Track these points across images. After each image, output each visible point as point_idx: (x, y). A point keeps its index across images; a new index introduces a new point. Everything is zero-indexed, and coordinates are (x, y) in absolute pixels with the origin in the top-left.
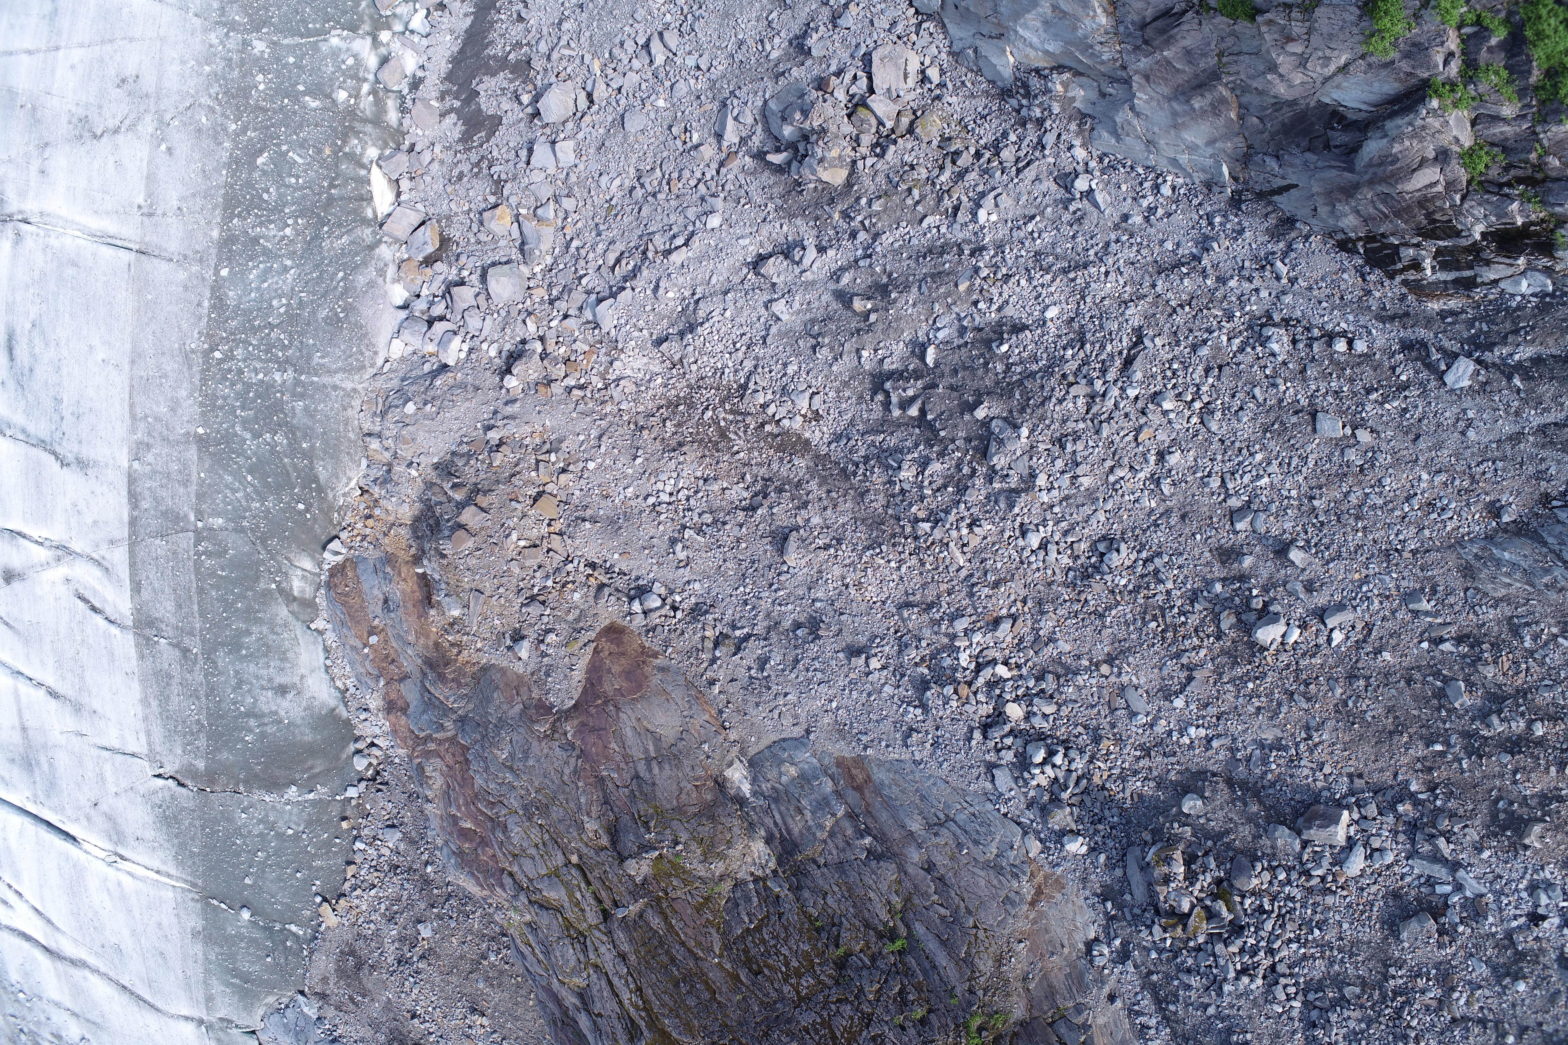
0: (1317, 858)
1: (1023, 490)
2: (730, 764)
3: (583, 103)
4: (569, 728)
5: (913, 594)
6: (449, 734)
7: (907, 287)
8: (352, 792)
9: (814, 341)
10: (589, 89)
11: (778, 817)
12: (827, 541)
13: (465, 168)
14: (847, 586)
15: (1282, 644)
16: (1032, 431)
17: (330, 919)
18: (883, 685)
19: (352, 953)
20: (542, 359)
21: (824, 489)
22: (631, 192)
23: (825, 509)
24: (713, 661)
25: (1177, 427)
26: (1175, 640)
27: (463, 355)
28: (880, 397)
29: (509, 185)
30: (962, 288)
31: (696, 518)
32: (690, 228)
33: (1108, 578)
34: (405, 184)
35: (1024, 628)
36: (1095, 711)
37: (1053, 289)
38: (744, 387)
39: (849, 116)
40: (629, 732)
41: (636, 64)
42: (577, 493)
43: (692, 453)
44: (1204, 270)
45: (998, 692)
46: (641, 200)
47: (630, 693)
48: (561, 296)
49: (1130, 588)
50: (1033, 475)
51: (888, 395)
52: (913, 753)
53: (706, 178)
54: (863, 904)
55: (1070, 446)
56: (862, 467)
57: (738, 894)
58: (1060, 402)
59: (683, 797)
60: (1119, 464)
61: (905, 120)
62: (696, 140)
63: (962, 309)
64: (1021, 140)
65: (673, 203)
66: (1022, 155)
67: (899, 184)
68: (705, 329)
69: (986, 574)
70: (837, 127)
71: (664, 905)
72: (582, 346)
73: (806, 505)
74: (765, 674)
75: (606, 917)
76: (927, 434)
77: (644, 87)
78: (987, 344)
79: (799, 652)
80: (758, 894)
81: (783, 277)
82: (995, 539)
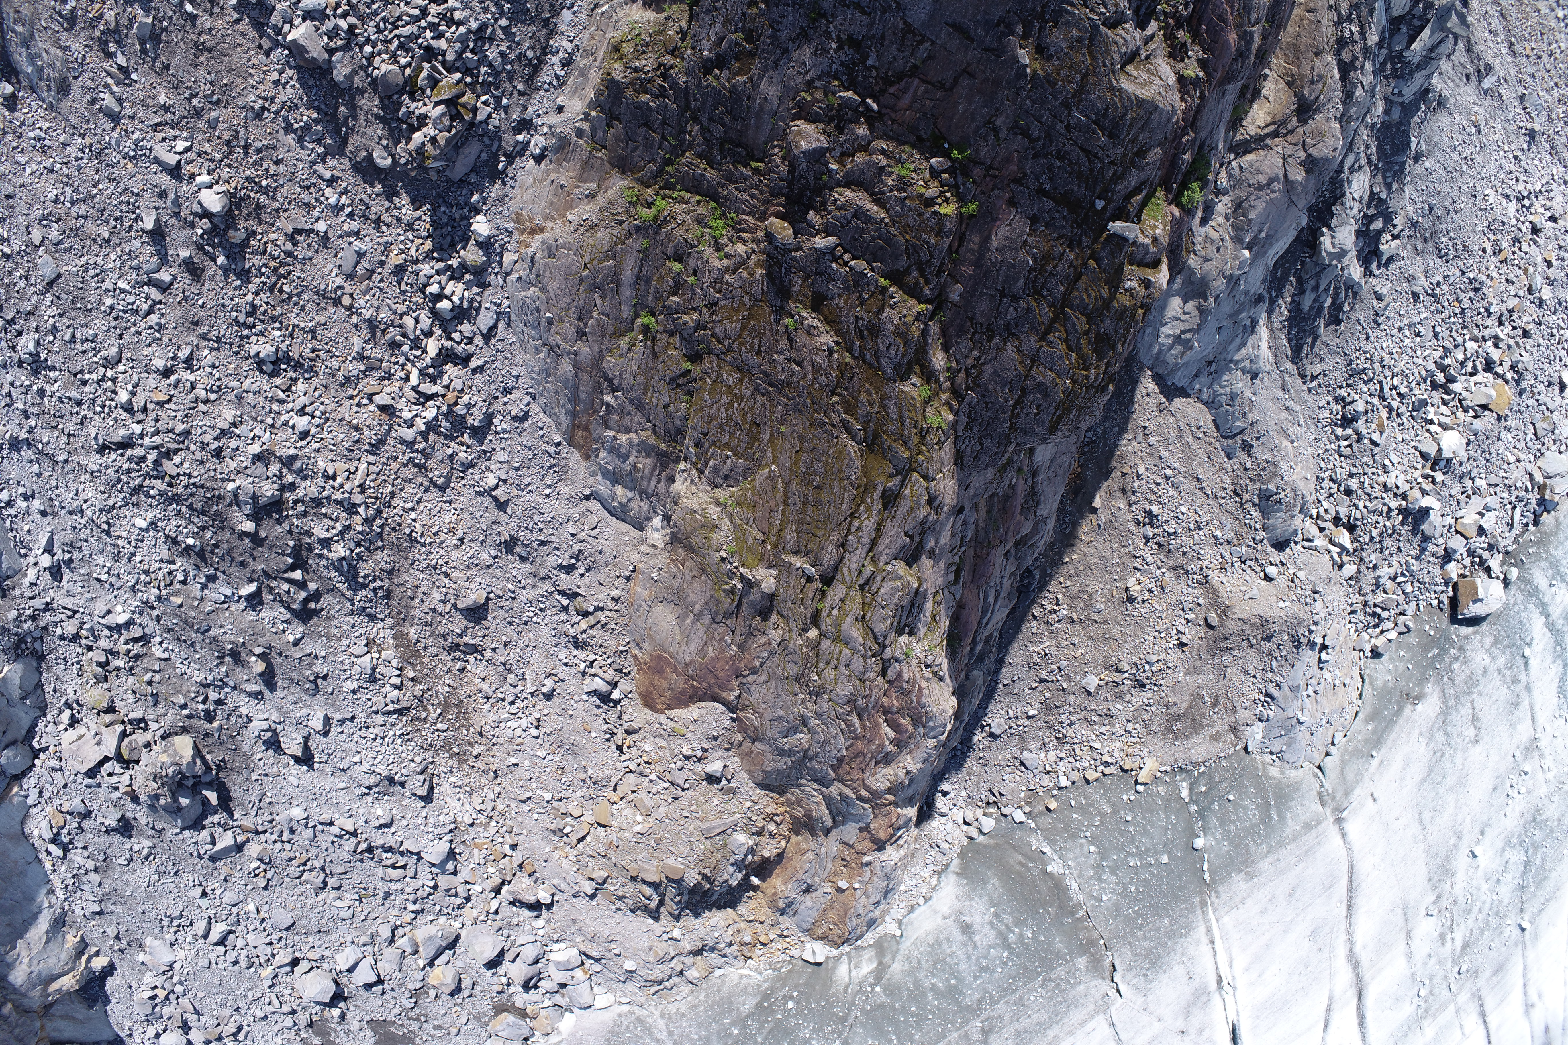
0: (332, 34)
1: (276, 457)
2: (654, 546)
3: (304, 966)
4: (732, 696)
5: (421, 484)
6: (840, 785)
7: (215, 640)
8: (1019, 816)
9: (319, 681)
10: (288, 968)
11: (653, 483)
12: (442, 577)
13: (428, 1027)
14: (462, 540)
15: (217, 183)
16: (228, 481)
17: (1150, 767)
18: (502, 463)
19: (1169, 730)
20: (510, 882)
21: (413, 603)
22: (339, 888)
23: (424, 594)
24: (598, 609)
25: (135, 377)
26: (282, 264)
27: (562, 945)
28: (312, 605)
29: (411, 986)
30: (178, 600)
31: (520, 688)
32: (319, 827)
33: (283, 347)
35: (370, 384)
36: (381, 285)
37: (124, 534)
38: (401, 712)
39: (137, 762)
40: (693, 646)
41: (240, 943)
42: (579, 794)
43: (478, 720)
44: (29, 432)
45: (431, 371)
46: (336, 877)
47: (669, 663)
48: (456, 895)
49: (277, 325)
50: (258, 458)
51: (306, 601)
52: (528, 404)
53: (275, 837)
54: (645, 370)
55: (215, 445)
56: (372, 586)
57: (719, 481)
58: (190, 476)
59: (695, 573)
60: (197, 400)
61: (108, 718)
62: (256, 864)
63: (195, 589)
64: (56, 624)
65: (313, 852)
66: (64, 617)
67: (152, 695)
68: (381, 769)
69: (357, 442)
70: (150, 770)
71: (774, 538)
72: (478, 856)
73: (434, 610)
74: (573, 561)
75: (828, 580)
76: (304, 553)
77: (251, 928)
78: (201, 555)
79: (535, 545)
80: (707, 464)
81: (295, 735)
82: (327, 453)
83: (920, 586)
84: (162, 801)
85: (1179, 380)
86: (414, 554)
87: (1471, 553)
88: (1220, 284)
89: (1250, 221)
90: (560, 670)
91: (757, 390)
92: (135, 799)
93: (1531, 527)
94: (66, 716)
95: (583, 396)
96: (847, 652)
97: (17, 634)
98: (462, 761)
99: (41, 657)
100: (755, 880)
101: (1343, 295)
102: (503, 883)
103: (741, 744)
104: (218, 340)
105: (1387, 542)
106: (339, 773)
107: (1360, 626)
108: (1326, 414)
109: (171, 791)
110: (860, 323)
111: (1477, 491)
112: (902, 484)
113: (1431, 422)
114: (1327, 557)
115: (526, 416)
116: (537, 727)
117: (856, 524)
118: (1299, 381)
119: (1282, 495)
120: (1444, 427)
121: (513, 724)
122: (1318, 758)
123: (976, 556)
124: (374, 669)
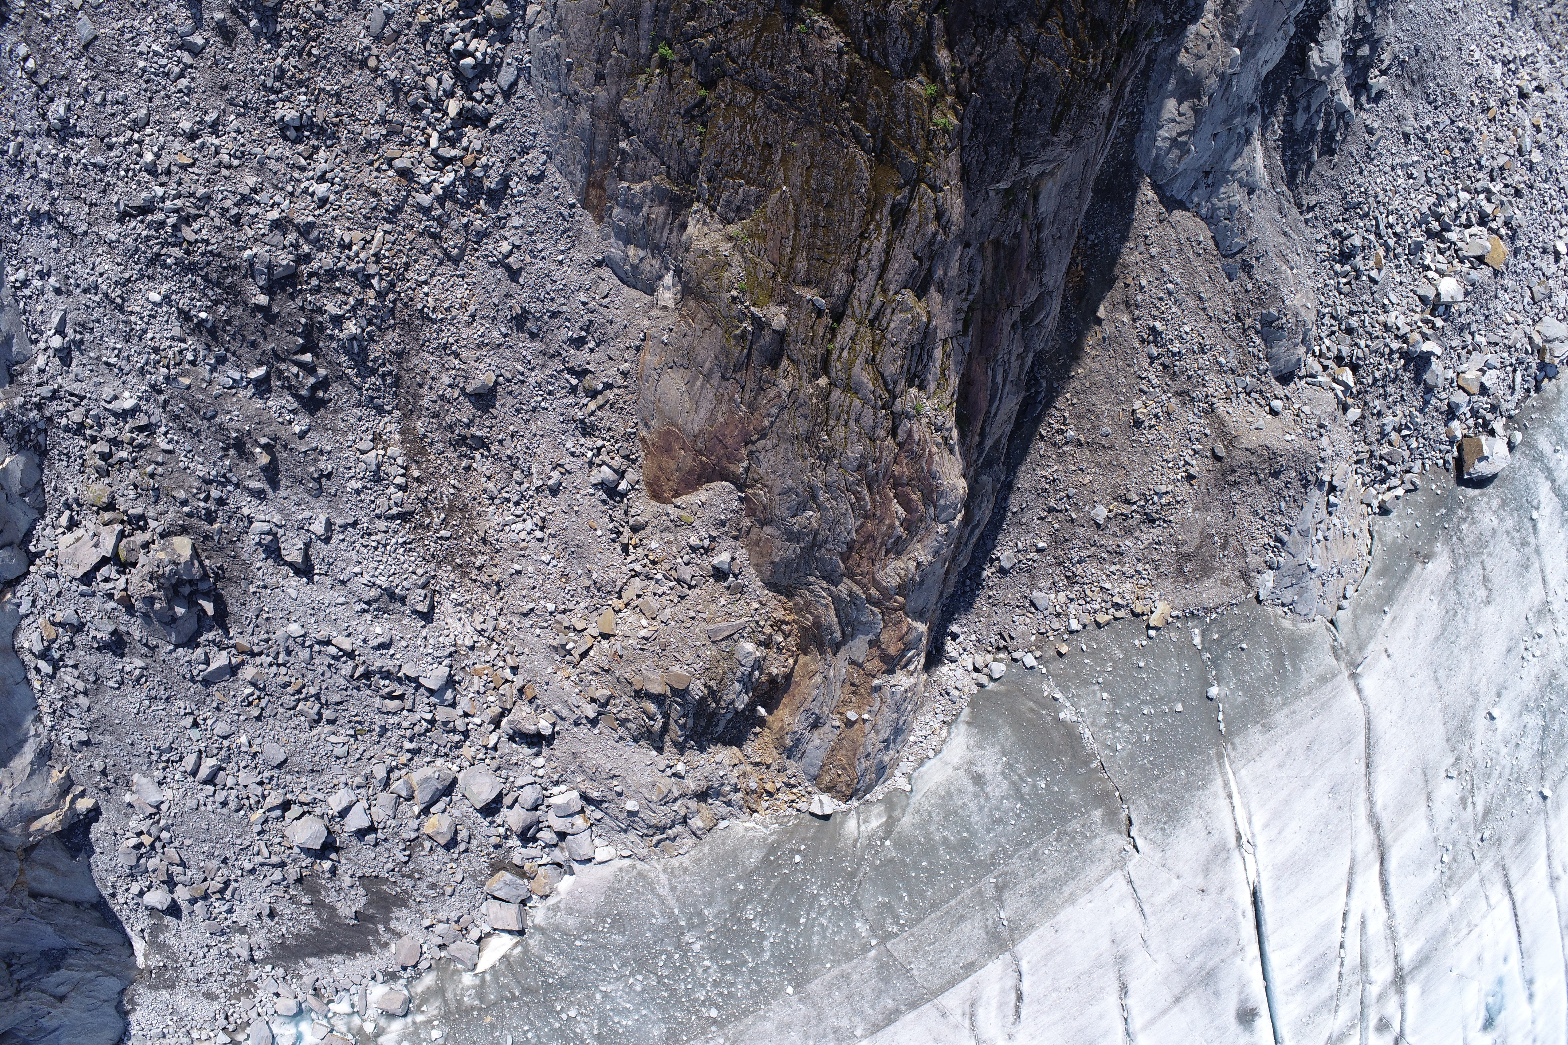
1: (294, 225)
2: (665, 308)
3: (296, 810)
4: (739, 469)
5: (435, 256)
6: (849, 583)
7: (221, 428)
8: (1030, 660)
9: (323, 480)
10: (278, 812)
11: (665, 234)
12: (452, 358)
13: (422, 886)
14: (473, 316)
16: (245, 249)
17: (1161, 611)
18: (516, 228)
19: (1180, 571)
20: (510, 711)
21: (421, 391)
22: (334, 721)
23: (433, 379)
24: (608, 386)
25: (161, 139)
26: (313, 26)
27: (563, 788)
28: (321, 394)
29: (405, 836)
30: (186, 381)
31: (526, 485)
32: (316, 648)
33: (308, 111)
34: (475, 934)
35: (391, 149)
36: (407, 46)
37: (138, 309)
38: (404, 517)
39: (134, 565)
40: (702, 412)
41: (230, 782)
42: (583, 605)
43: (482, 525)
44: (51, 204)
45: (451, 133)
46: (331, 708)
47: (678, 438)
48: (454, 731)
49: (303, 90)
50: (276, 225)
51: (314, 388)
52: (544, 164)
53: (270, 659)
54: (661, 106)
55: (234, 211)
56: (380, 371)
57: (732, 214)
58: (207, 242)
59: (706, 324)
60: (220, 165)
61: (107, 516)
62: (249, 690)
63: (204, 371)
64: (62, 414)
65: (310, 676)
66: (70, 406)
67: (153, 489)
68: (382, 581)
69: (374, 209)
70: (146, 570)
71: (784, 269)
72: (477, 684)
73: (442, 397)
74: (583, 334)
75: (838, 316)
76: (315, 334)
77: (243, 764)
78: (213, 332)
79: (546, 318)
80: (719, 198)
81: (295, 541)
82: (344, 220)
83: (929, 321)
84: (157, 606)
85: (1178, 191)
86: (426, 333)
87: (1475, 413)
88: (1213, 82)
89: (1239, 16)
90: (567, 460)
91: (769, 107)
92: (130, 609)
93: (1532, 393)
94: (64, 520)
95: (599, 147)
96: (857, 402)
97: (21, 422)
98: (465, 574)
99: (43, 453)
100: (762, 711)
101: (1334, 122)
102: (502, 715)
103: (749, 532)
104: (245, 105)
105: (1391, 389)
106: (338, 586)
107: (1367, 479)
108: (1324, 248)
109: (166, 596)
110: (868, 19)
111: (1477, 347)
112: (911, 198)
113: (1428, 268)
114: (1331, 395)
115: (542, 176)
116: (542, 529)
117: (866, 245)
118: (1295, 210)
119: (1284, 320)
120: (1441, 273)
121: (519, 526)
122: (1330, 611)
123: (984, 322)
124: (379, 466)
